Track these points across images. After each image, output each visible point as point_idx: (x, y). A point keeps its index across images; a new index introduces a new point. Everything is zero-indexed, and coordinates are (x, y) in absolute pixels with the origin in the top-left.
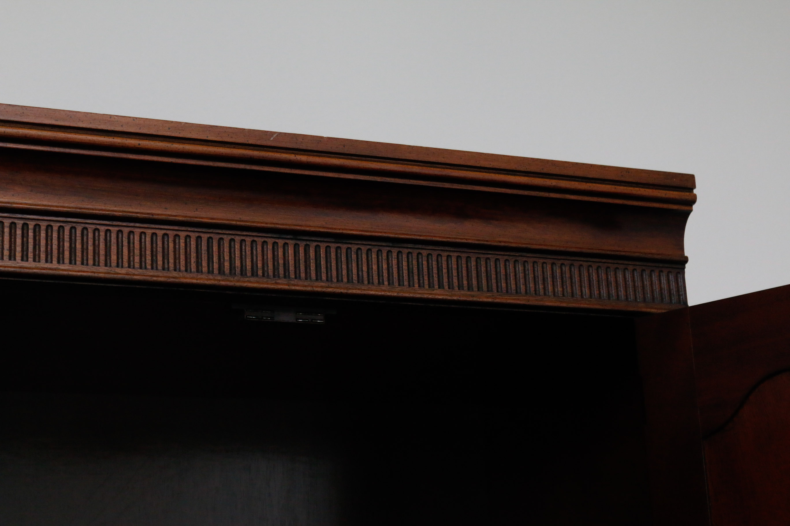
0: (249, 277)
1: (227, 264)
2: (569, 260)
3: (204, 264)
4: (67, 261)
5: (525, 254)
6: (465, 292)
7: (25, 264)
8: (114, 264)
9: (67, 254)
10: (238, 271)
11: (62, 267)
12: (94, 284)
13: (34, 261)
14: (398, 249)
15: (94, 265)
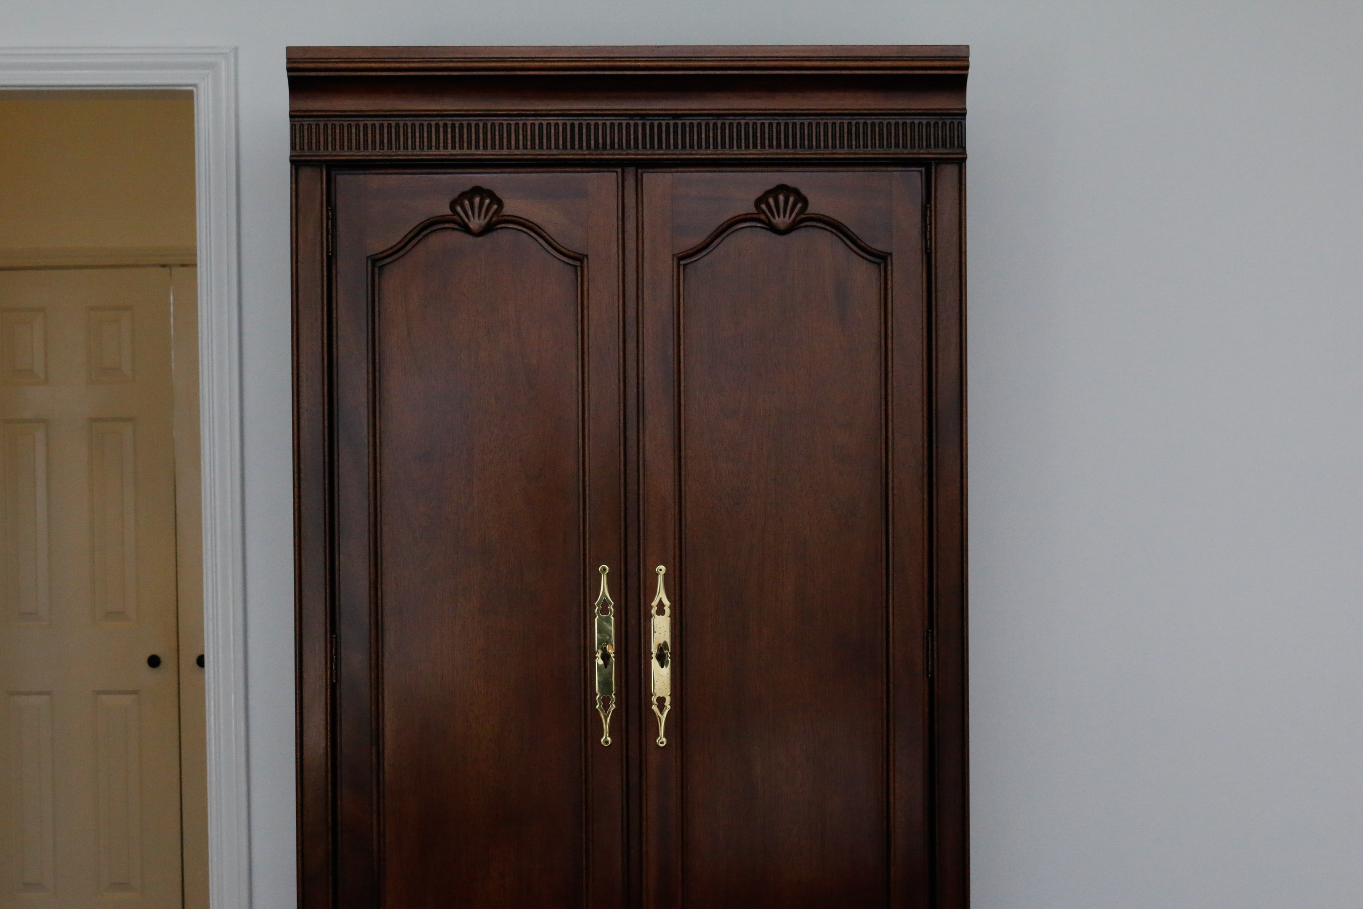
0: (609, 150)
1: (593, 142)
2: (862, 119)
3: (577, 142)
4: (481, 148)
5: (824, 117)
6: (774, 150)
7: (454, 152)
8: (513, 147)
9: (481, 143)
10: (601, 146)
11: (479, 152)
12: (502, 162)
13: (460, 149)
14: (722, 121)
15: (500, 149)
